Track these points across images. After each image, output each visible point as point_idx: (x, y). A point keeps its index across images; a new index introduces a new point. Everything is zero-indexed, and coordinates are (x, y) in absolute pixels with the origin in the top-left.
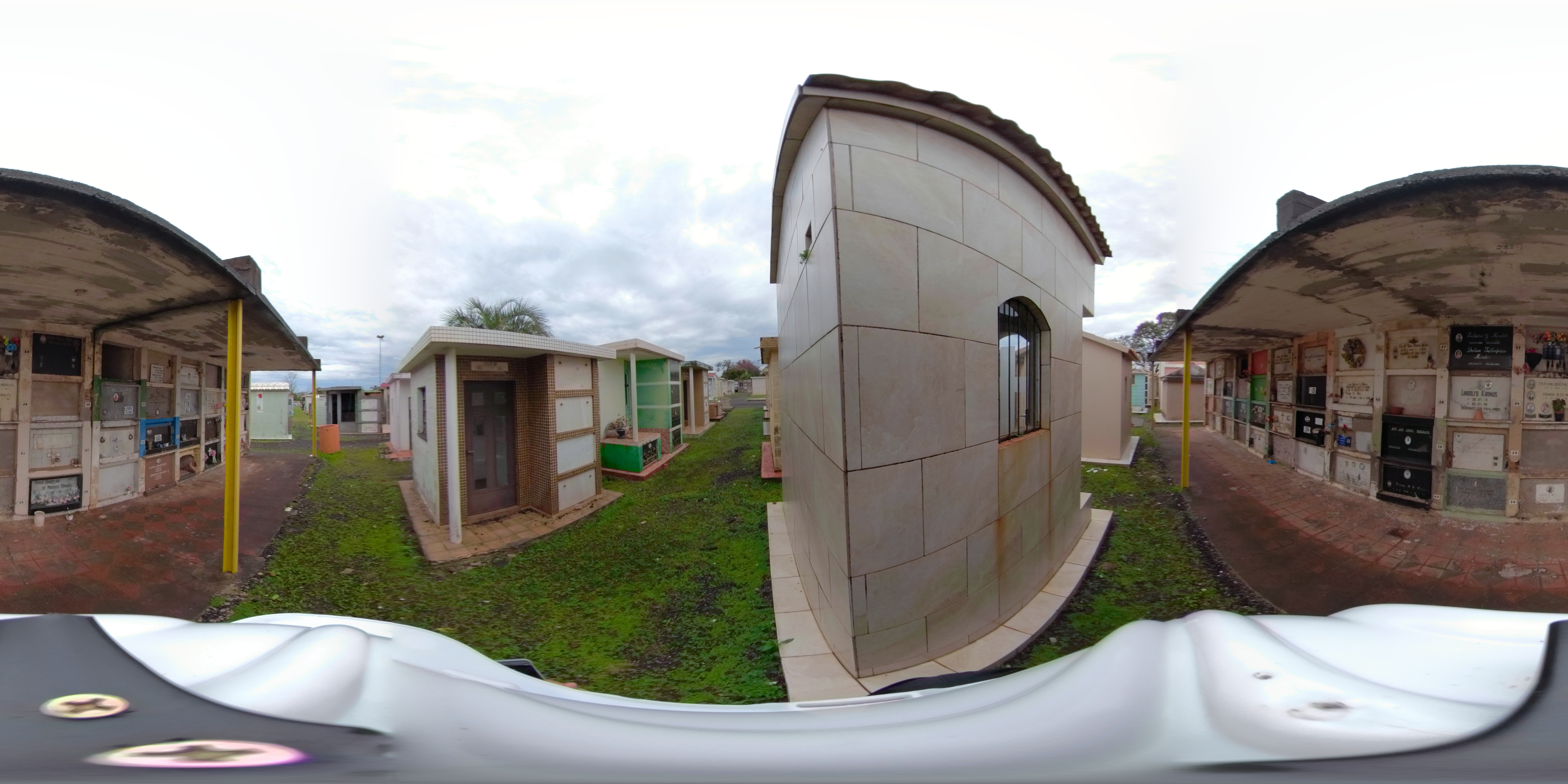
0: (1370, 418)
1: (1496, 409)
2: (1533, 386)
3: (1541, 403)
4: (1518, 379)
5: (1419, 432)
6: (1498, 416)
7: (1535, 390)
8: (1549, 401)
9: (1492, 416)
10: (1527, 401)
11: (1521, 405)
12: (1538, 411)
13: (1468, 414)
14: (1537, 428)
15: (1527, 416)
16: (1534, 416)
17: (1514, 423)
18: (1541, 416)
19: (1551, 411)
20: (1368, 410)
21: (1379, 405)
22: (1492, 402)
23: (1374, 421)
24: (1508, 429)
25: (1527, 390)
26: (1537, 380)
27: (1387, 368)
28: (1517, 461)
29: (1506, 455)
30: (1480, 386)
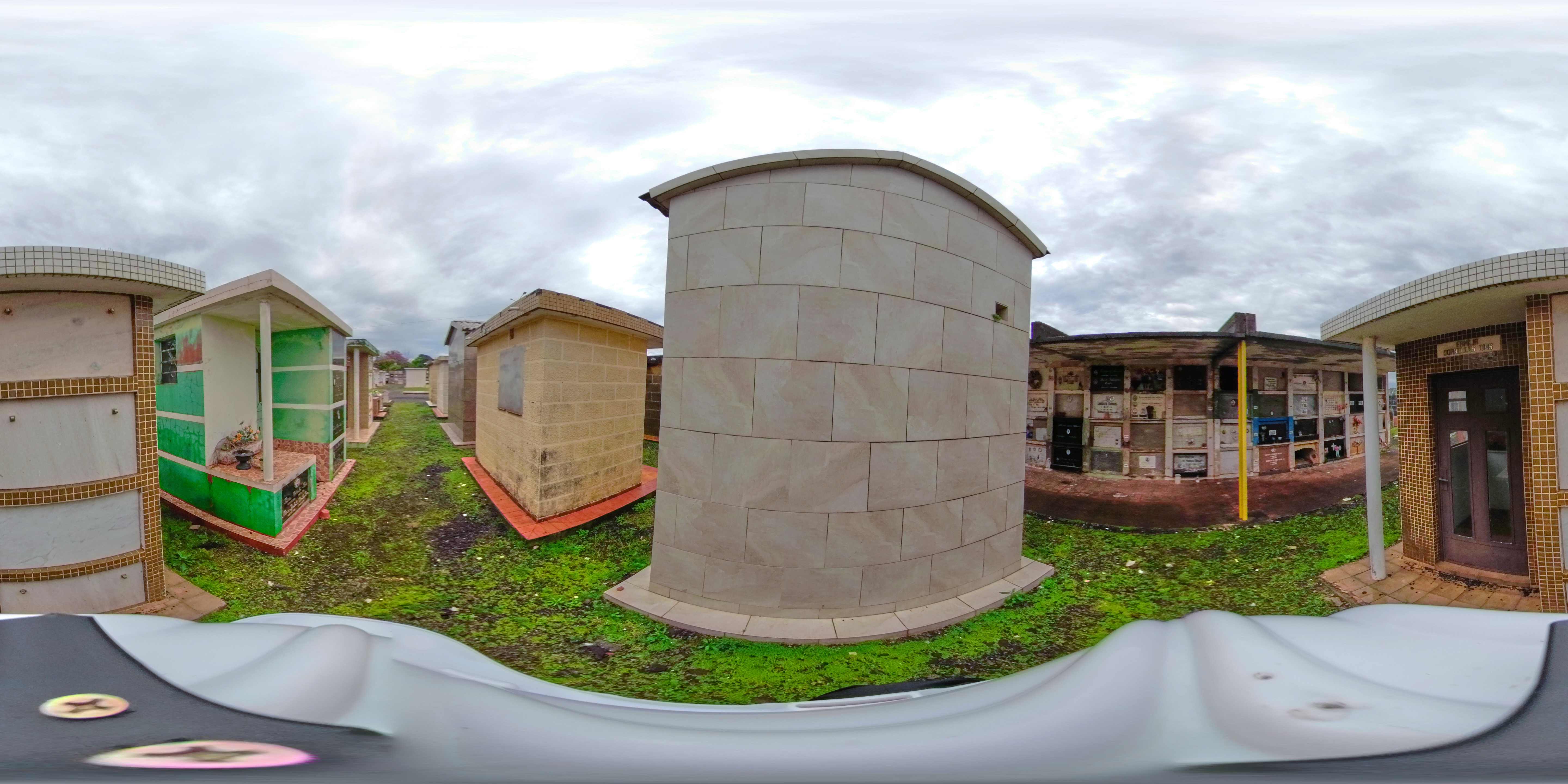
0: (1045, 419)
1: (1117, 412)
2: (1135, 399)
3: (1140, 409)
4: (1127, 395)
5: (1074, 426)
6: (1117, 417)
7: (1137, 401)
8: (1145, 407)
9: (1114, 416)
10: (1133, 407)
11: (1129, 410)
12: (1139, 413)
13: (1102, 416)
14: (1138, 422)
15: (1133, 416)
16: (1137, 416)
17: (1125, 420)
18: (1141, 416)
19: (1146, 413)
20: (1045, 415)
21: (1051, 411)
22: (1114, 409)
23: (1048, 421)
24: (1122, 424)
25: (1133, 401)
26: (1138, 396)
27: (1055, 389)
28: (1129, 442)
29: (1122, 438)
30: (1108, 400)
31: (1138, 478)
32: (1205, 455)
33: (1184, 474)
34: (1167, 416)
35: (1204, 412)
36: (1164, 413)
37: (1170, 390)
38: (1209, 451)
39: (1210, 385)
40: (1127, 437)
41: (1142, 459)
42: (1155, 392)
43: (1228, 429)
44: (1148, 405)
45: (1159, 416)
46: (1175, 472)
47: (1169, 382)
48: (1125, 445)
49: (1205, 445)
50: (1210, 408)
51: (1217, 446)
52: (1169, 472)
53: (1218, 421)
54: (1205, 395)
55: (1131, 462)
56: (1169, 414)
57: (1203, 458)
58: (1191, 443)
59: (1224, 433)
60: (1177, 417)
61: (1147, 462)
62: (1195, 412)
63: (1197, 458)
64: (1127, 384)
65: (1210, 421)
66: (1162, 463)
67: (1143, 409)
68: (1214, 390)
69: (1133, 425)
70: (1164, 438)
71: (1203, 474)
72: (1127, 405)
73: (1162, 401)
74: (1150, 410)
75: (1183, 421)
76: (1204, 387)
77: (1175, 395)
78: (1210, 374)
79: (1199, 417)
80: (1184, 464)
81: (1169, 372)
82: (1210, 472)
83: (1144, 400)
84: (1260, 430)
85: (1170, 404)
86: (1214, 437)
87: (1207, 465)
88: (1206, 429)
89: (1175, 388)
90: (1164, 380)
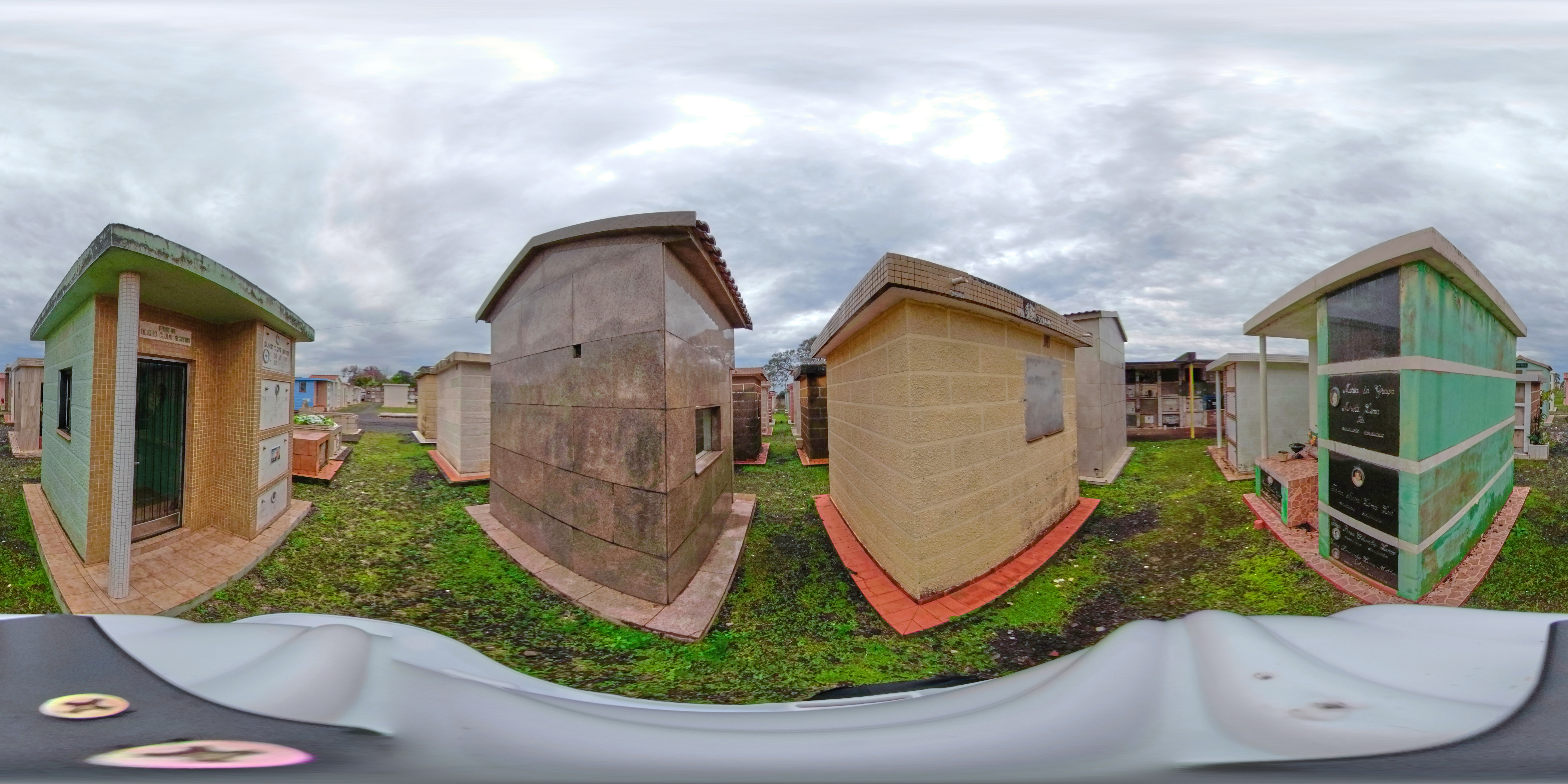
4: (1138, 385)
6: (1133, 396)
7: (1143, 388)
10: (1141, 391)
15: (1141, 395)
16: (1143, 395)
18: (1145, 395)
19: (1148, 394)
26: (1144, 385)
29: (1136, 407)
31: (1145, 428)
32: (1178, 415)
33: (1169, 425)
35: (1177, 393)
36: (1157, 394)
37: (1160, 382)
38: (1181, 413)
39: (1180, 379)
40: (1138, 407)
41: (1146, 418)
42: (1152, 383)
43: (1189, 401)
44: (1148, 390)
45: (1154, 395)
46: (1164, 424)
47: (1159, 378)
48: (1137, 411)
49: (1178, 410)
50: (1180, 391)
51: (1185, 410)
52: (1160, 424)
53: (1185, 397)
54: (1176, 384)
55: (1141, 420)
56: (1160, 394)
57: (1177, 417)
58: (1171, 409)
59: (1188, 403)
60: (1163, 396)
61: (1149, 419)
62: (1172, 393)
63: (1174, 416)
64: (1137, 379)
65: (1181, 397)
66: (1156, 420)
67: (1146, 392)
68: (1183, 381)
69: (1142, 401)
70: (1158, 407)
71: (1177, 424)
72: (1138, 390)
73: (1156, 387)
74: (1150, 393)
75: (1167, 398)
76: (1177, 380)
77: (1162, 384)
78: (1180, 373)
79: (1174, 395)
80: (1168, 420)
81: (1159, 373)
82: (1180, 423)
83: (1146, 387)
84: (1203, 402)
85: (1160, 389)
86: (1183, 406)
87: (1179, 421)
88: (1179, 402)
89: (1163, 380)
90: (1156, 376)
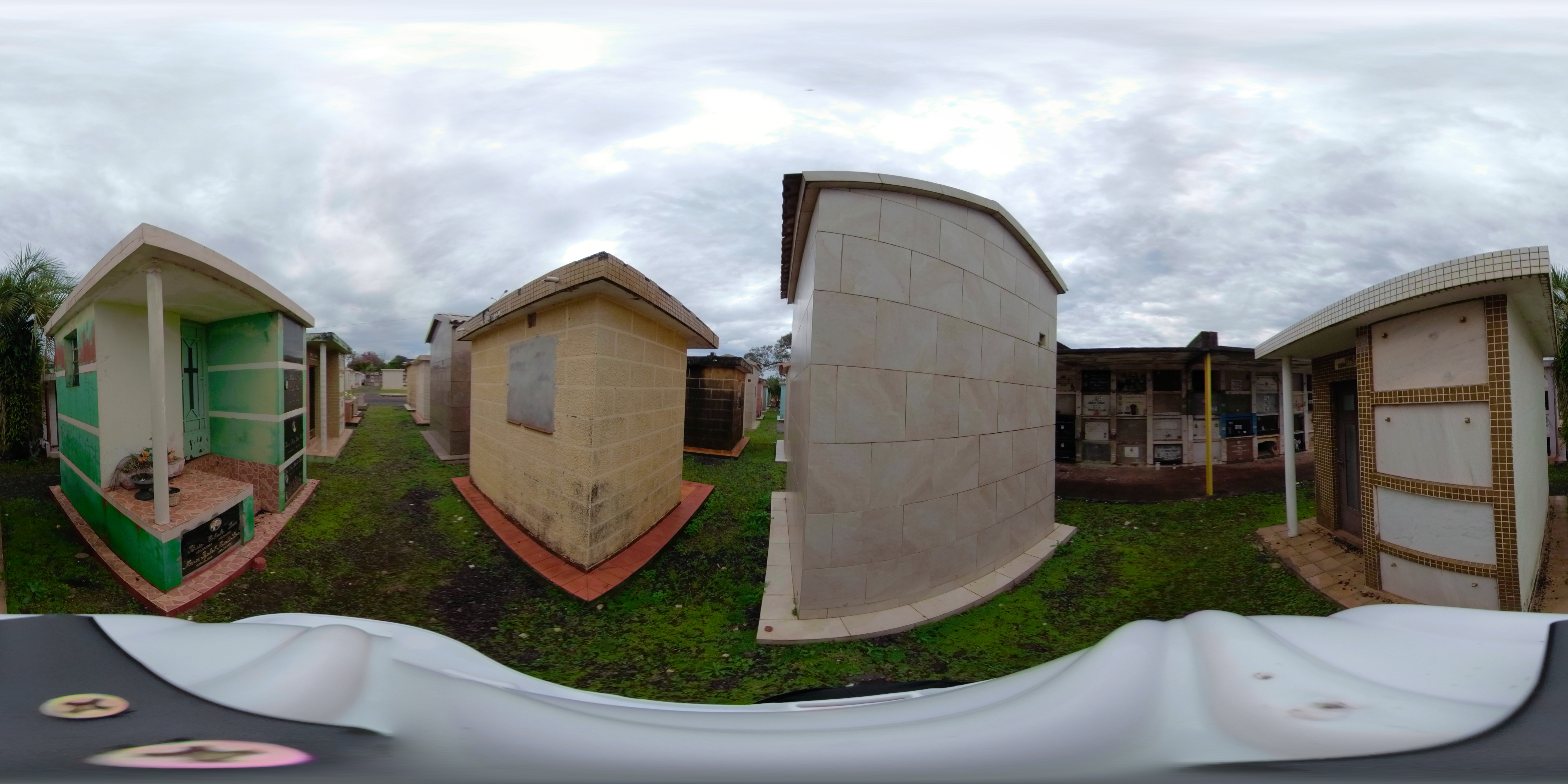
1: (1105, 410)
2: (1121, 398)
3: (1125, 407)
4: (1114, 396)
5: (1068, 422)
6: (1105, 413)
7: (1122, 400)
8: (1129, 405)
9: (1103, 413)
10: (1118, 406)
11: (1115, 408)
12: (1124, 410)
13: (1091, 413)
14: (1123, 418)
15: (1119, 413)
16: (1122, 413)
17: (1113, 416)
18: (1125, 413)
19: (1130, 410)
22: (1102, 407)
24: (1110, 419)
25: (1119, 401)
26: (1123, 396)
28: (1115, 435)
29: (1110, 432)
30: (1097, 399)
31: (1124, 466)
32: (1181, 445)
33: (1163, 462)
34: (1148, 413)
35: (1179, 410)
36: (1146, 410)
37: (1150, 391)
38: (1184, 442)
39: (1184, 386)
40: (1114, 431)
41: (1127, 449)
42: (1137, 392)
43: (1199, 423)
44: (1131, 404)
45: (1141, 413)
46: (1155, 460)
47: (1150, 385)
48: (1112, 437)
49: (1180, 437)
50: (1184, 406)
51: (1191, 438)
52: (1150, 461)
53: (1191, 417)
54: (1180, 395)
55: (1117, 453)
56: (1150, 411)
57: (1179, 449)
58: (1169, 435)
59: (1196, 426)
60: (1156, 414)
61: (1131, 452)
62: (1171, 410)
63: (1174, 448)
64: (1114, 386)
65: (1184, 417)
66: (1144, 452)
67: (1127, 407)
68: (1188, 391)
69: (1120, 421)
70: (1146, 432)
71: (1179, 461)
72: (1114, 403)
73: (1143, 400)
74: (1134, 409)
75: (1162, 417)
76: (1180, 389)
77: (1154, 395)
78: (1184, 377)
79: (1175, 413)
80: (1162, 454)
81: (1149, 376)
82: (1185, 461)
83: (1128, 400)
84: (1228, 425)
85: (1150, 403)
86: (1187, 431)
87: (1182, 454)
88: (1181, 424)
89: (1155, 389)
90: (1145, 383)
